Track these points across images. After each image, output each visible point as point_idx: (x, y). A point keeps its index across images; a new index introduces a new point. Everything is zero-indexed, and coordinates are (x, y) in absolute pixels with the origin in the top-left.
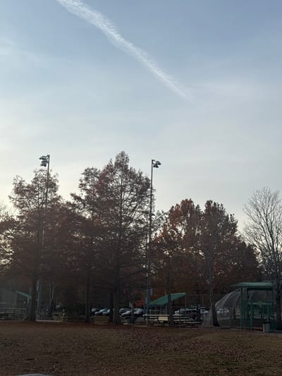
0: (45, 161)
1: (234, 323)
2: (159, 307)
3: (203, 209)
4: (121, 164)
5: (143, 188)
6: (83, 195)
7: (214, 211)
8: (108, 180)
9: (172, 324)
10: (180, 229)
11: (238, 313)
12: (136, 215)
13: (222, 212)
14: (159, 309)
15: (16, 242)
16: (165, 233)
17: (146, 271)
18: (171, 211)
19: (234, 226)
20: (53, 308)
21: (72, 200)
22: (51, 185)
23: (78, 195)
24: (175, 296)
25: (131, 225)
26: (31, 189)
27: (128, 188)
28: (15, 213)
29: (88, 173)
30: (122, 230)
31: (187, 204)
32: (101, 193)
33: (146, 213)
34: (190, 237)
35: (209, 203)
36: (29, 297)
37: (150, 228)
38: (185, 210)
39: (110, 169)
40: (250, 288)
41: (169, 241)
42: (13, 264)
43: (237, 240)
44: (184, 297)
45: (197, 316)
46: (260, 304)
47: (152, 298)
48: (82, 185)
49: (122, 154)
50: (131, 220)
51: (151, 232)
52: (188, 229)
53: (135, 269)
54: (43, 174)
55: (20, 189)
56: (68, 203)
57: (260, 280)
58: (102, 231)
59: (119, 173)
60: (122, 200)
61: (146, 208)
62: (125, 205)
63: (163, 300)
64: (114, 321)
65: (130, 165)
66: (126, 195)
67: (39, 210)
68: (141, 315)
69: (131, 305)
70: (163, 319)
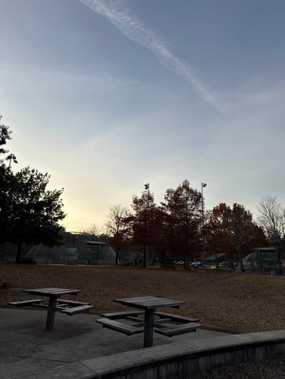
0: (147, 187)
1: (254, 270)
2: (210, 261)
3: (232, 208)
4: (186, 186)
5: (198, 198)
6: (167, 203)
7: (238, 209)
8: (179, 195)
9: (218, 270)
10: (219, 219)
11: (255, 264)
12: (195, 212)
13: (243, 209)
14: (211, 262)
15: (135, 227)
16: (211, 222)
17: (202, 242)
18: (214, 210)
19: (251, 216)
20: (154, 260)
21: (161, 206)
22: (150, 198)
23: (164, 202)
24: (219, 255)
25: (193, 218)
26: (141, 201)
27: (190, 198)
28: (134, 213)
29: (169, 192)
30: (188, 220)
31: (223, 206)
32: (176, 201)
33: (200, 211)
34: (226, 224)
35: (235, 205)
36: (142, 255)
37: (203, 219)
38: (222, 209)
39: (180, 189)
40: (262, 251)
41: (214, 226)
42: (134, 238)
43: (252, 224)
44: (224, 256)
45: (231, 266)
46: (269, 259)
47: (206, 256)
48: (166, 198)
49: (186, 181)
50: (193, 215)
51: (203, 221)
52: (224, 219)
53: (196, 241)
54: (147, 193)
55: (136, 201)
56: (160, 207)
57: (267, 247)
58: (177, 221)
59: (185, 191)
60: (187, 205)
61: (200, 208)
62: (189, 207)
63: (213, 257)
64: (186, 268)
65: (190, 186)
66: (189, 202)
67: (145, 211)
68: (201, 265)
69: (194, 260)
70: (213, 267)
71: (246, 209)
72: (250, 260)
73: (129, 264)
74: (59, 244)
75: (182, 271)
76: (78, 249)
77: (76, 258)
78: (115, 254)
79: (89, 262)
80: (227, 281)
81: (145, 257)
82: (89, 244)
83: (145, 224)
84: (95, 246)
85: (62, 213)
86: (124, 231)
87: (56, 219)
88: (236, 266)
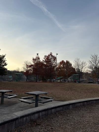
0: (38, 54)
1: (72, 81)
3: (66, 62)
4: (51, 54)
5: (55, 58)
6: (44, 60)
7: (68, 62)
8: (49, 57)
9: (61, 82)
11: (72, 80)
12: (54, 63)
13: (69, 62)
14: (58, 79)
15: (33, 68)
16: (59, 66)
17: (56, 73)
18: (60, 62)
19: (71, 65)
20: (40, 80)
21: (42, 61)
22: (39, 58)
23: (43, 60)
24: (61, 77)
25: (53, 65)
26: (35, 59)
27: (52, 59)
28: (33, 64)
29: (45, 56)
30: (51, 66)
31: (63, 61)
32: (48, 60)
33: (56, 63)
34: (64, 67)
35: (67, 61)
36: (36, 78)
37: (56, 66)
38: (62, 62)
39: (49, 55)
40: (74, 76)
41: (60, 68)
42: (33, 72)
43: (72, 67)
44: (62, 77)
45: (65, 80)
46: (76, 78)
47: (57, 78)
48: (44, 58)
49: (51, 53)
50: (53, 64)
52: (63, 65)
53: (54, 73)
54: (37, 57)
55: (34, 59)
56: (42, 62)
57: (76, 74)
58: (48, 66)
59: (51, 56)
60: (51, 61)
61: (55, 62)
62: (52, 62)
63: (59, 78)
64: (50, 82)
65: (52, 54)
66: (52, 60)
67: (37, 63)
68: (55, 80)
69: (53, 79)
70: (59, 81)
71: (70, 62)
72: (70, 79)
73: (31, 81)
74: (5, 75)
75: (49, 82)
76: (13, 76)
77: (12, 79)
78: (26, 78)
79: (17, 81)
80: (63, 85)
81: (37, 79)
82: (16, 74)
83: (37, 68)
84: (19, 75)
85: (6, 63)
86: (29, 70)
87: (4, 66)
88: (66, 80)
